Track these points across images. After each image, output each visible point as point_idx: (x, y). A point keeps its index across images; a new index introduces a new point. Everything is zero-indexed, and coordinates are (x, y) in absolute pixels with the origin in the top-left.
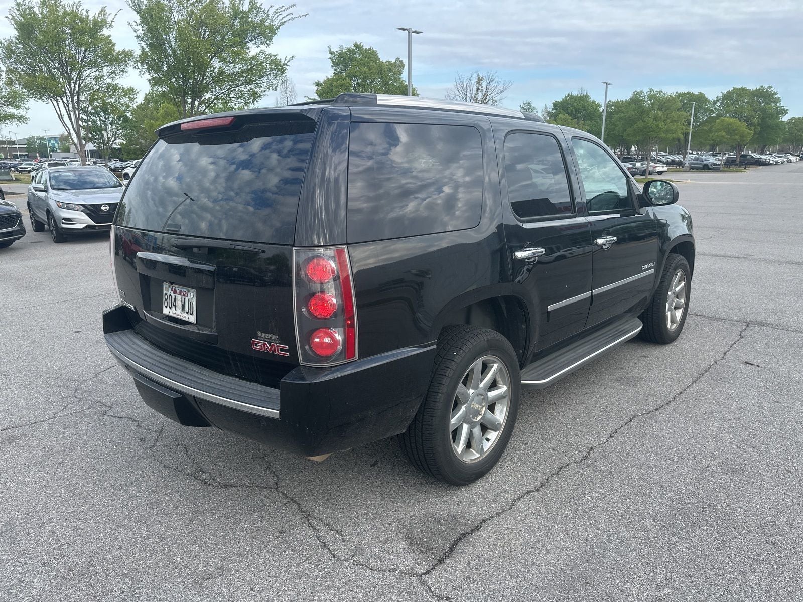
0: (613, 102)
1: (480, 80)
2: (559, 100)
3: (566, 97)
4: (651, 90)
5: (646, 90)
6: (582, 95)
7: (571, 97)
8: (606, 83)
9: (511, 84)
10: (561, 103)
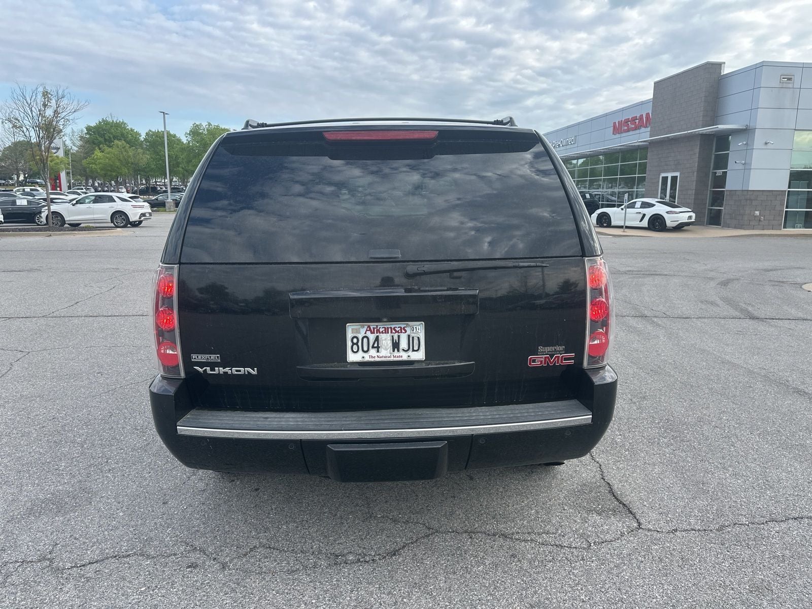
0: (153, 132)
1: (45, 94)
2: (93, 124)
3: (100, 122)
4: (210, 124)
5: (204, 124)
6: (118, 122)
7: (105, 122)
8: (163, 113)
9: (87, 103)
10: (95, 128)
